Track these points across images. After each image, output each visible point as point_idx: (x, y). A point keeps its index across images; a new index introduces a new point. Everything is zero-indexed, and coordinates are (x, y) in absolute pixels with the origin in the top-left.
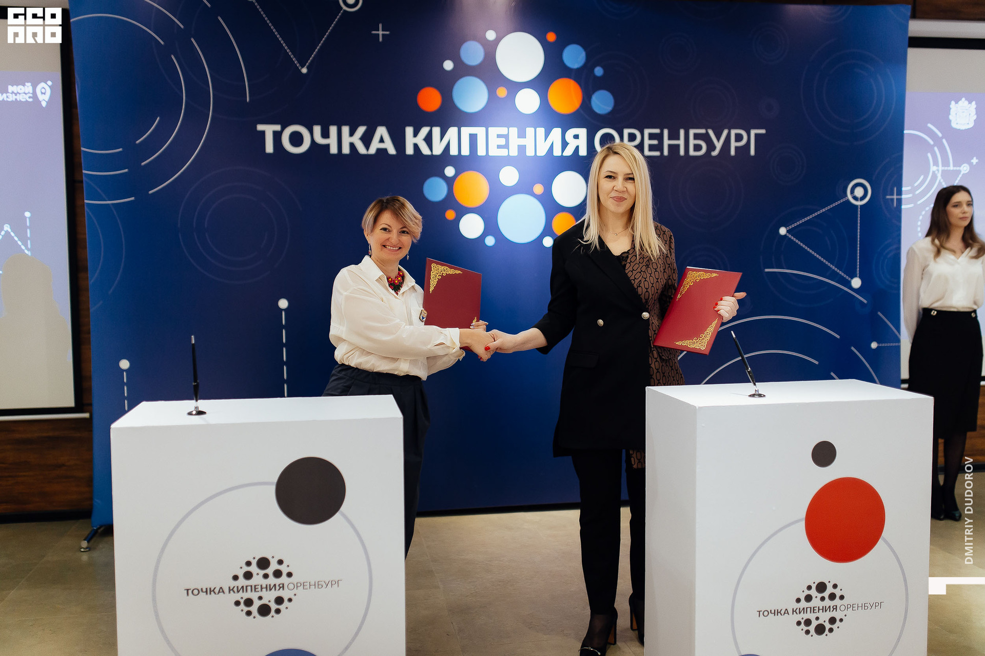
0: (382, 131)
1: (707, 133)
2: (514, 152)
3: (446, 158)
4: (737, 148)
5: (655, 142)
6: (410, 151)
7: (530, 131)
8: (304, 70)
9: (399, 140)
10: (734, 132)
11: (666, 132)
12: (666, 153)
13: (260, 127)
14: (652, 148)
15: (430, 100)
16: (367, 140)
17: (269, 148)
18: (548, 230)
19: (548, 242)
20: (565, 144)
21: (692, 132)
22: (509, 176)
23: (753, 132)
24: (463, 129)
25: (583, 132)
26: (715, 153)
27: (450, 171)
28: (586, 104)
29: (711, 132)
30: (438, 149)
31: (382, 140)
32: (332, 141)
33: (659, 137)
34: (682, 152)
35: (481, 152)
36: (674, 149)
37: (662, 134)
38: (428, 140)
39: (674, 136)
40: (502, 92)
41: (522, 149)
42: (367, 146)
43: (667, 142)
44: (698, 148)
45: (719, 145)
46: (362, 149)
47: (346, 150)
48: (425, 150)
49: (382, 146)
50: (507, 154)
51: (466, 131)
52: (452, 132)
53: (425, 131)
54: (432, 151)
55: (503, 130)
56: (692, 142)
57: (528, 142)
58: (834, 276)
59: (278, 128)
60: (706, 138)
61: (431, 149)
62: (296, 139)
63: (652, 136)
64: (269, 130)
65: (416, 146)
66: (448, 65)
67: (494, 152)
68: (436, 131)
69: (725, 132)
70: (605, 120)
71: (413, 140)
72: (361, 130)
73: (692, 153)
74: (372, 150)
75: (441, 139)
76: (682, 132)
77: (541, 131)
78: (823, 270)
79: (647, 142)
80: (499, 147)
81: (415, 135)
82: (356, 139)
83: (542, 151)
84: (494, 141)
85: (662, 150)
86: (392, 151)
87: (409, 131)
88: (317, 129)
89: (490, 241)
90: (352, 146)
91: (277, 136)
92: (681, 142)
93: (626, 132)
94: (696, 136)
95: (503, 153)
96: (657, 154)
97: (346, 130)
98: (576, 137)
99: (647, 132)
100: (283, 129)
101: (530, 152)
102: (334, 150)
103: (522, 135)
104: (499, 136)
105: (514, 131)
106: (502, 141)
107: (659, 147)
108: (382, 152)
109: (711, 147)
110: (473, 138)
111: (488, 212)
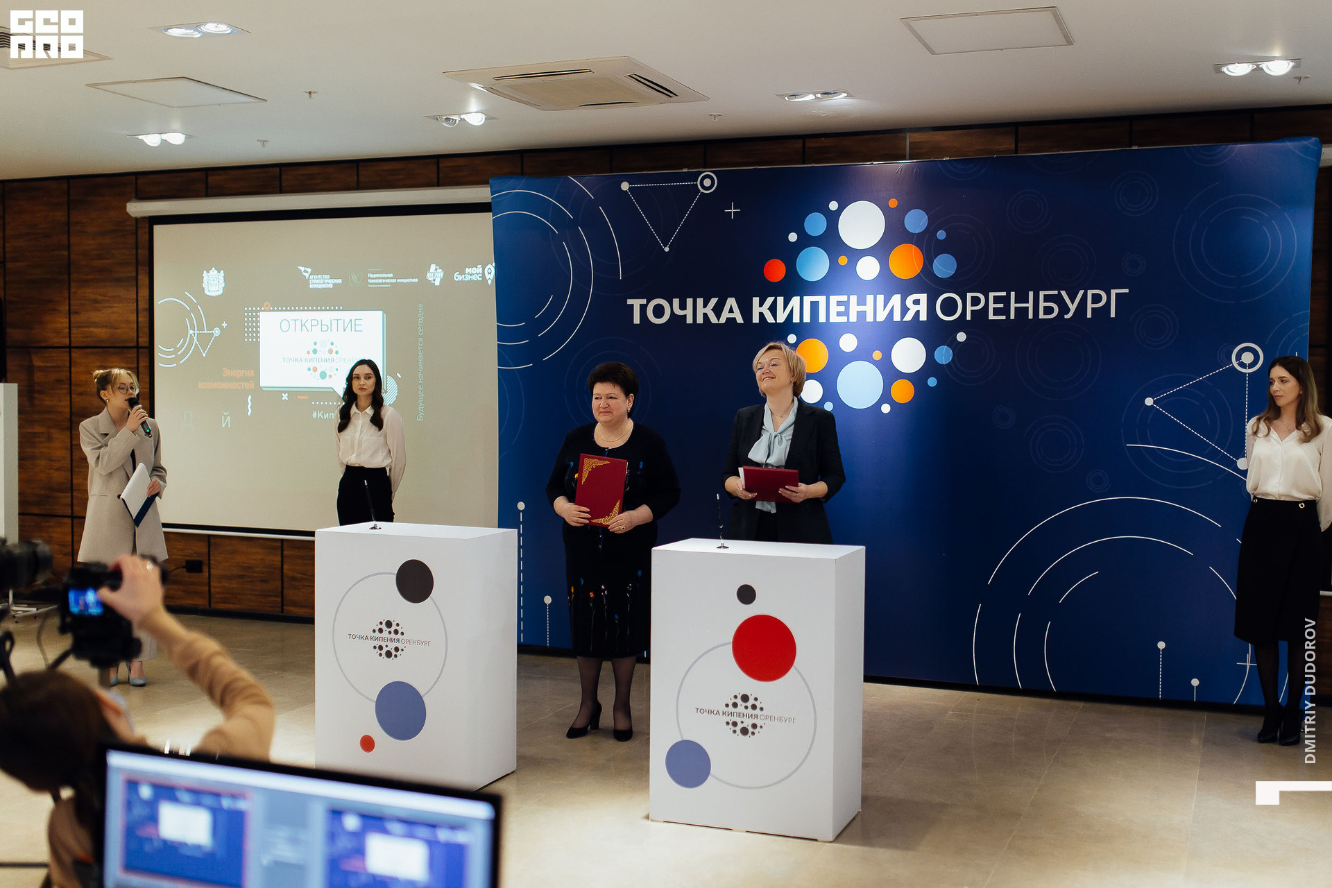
0: (731, 302)
1: (1059, 293)
2: (853, 318)
3: (788, 326)
4: (1093, 309)
5: (1001, 305)
6: (756, 319)
7: (870, 298)
8: (667, 249)
9: (746, 310)
10: (1090, 293)
11: (1013, 294)
12: (1012, 317)
13: (630, 302)
14: (996, 311)
15: (776, 271)
16: (718, 310)
17: (637, 320)
18: (886, 397)
19: (886, 408)
20: (905, 310)
21: (1042, 294)
22: (848, 343)
23: (1113, 292)
24: (805, 298)
25: (923, 298)
26: (1067, 316)
27: (792, 338)
28: (927, 269)
29: (1063, 293)
30: (781, 318)
31: (731, 311)
32: (689, 313)
33: (1006, 300)
34: (1031, 316)
35: (822, 319)
36: (1022, 312)
37: (1008, 296)
38: (773, 309)
39: (1022, 298)
40: (843, 260)
41: (861, 315)
42: (718, 318)
43: (1013, 305)
44: (1048, 310)
45: (1073, 308)
46: (714, 320)
47: (700, 320)
48: (770, 319)
49: (731, 315)
50: (846, 321)
51: (808, 300)
52: (795, 301)
53: (770, 300)
54: (775, 320)
55: (843, 298)
56: (1042, 304)
57: (869, 308)
58: (1214, 455)
59: (644, 301)
60: (1058, 300)
61: (775, 318)
62: (659, 311)
63: (997, 300)
64: (636, 303)
65: (761, 315)
66: (793, 237)
67: (834, 319)
68: (780, 300)
69: (1081, 293)
70: (948, 285)
71: (759, 309)
72: (714, 301)
73: (1042, 316)
74: (723, 320)
75: (785, 308)
76: (1031, 294)
77: (880, 298)
78: (1200, 448)
79: (992, 306)
80: (839, 314)
81: (761, 305)
82: (709, 310)
83: (882, 316)
84: (834, 309)
85: (1008, 315)
86: (740, 320)
87: (756, 300)
88: (676, 302)
89: (829, 407)
90: (705, 315)
91: (643, 308)
92: (1030, 305)
93: (969, 295)
94: (1047, 298)
95: (843, 319)
96: (1004, 317)
97: (700, 301)
98: (917, 302)
99: (992, 295)
100: (648, 302)
101: (870, 318)
102: (690, 320)
103: (861, 302)
104: (839, 303)
105: (853, 299)
106: (842, 309)
107: (1006, 311)
108: (731, 321)
109: (1064, 309)
110: (814, 306)
111: (827, 378)
